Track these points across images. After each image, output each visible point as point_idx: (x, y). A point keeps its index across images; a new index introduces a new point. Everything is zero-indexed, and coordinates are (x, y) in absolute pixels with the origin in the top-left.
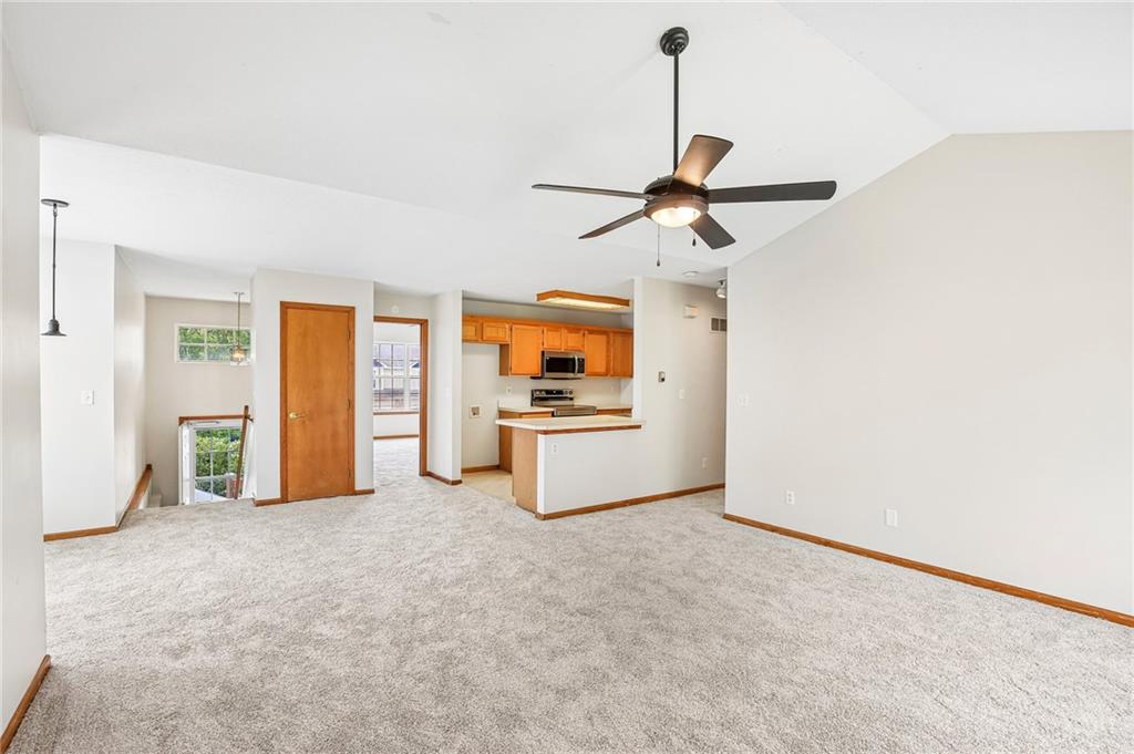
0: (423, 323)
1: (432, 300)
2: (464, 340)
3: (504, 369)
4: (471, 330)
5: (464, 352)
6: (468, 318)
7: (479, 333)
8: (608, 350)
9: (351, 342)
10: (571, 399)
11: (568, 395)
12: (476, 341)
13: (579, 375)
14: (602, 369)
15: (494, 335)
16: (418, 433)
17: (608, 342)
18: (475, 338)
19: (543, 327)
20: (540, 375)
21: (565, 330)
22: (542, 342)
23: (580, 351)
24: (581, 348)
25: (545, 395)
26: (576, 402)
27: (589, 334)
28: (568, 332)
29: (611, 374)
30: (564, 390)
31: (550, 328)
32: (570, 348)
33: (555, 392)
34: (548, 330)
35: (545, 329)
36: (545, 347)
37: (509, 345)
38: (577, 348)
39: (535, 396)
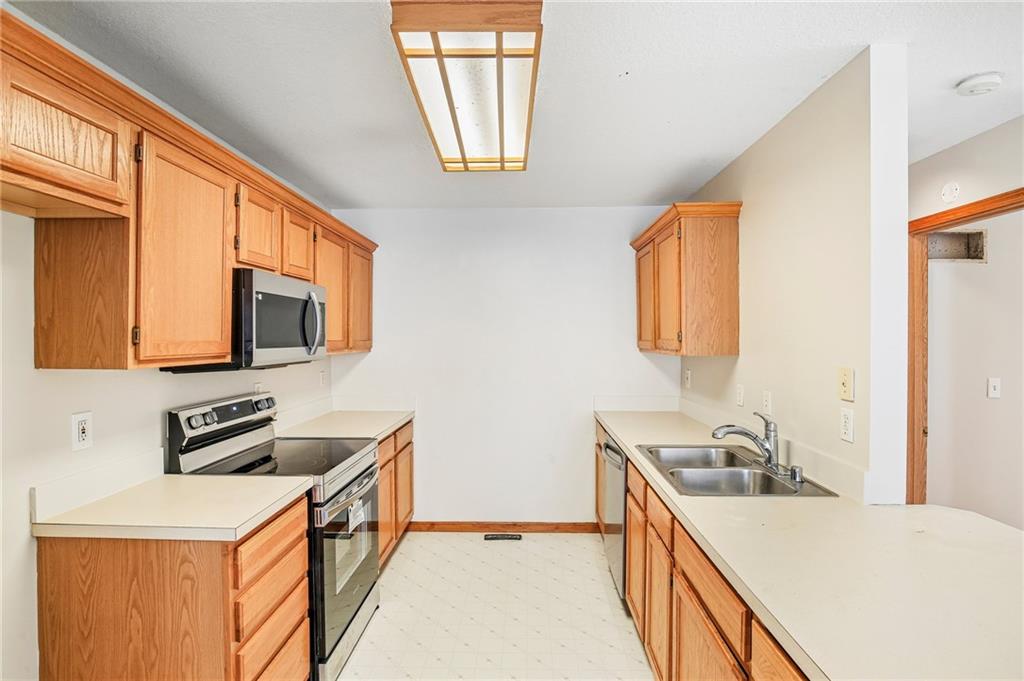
11: (264, 413)
13: (319, 353)
19: (237, 182)
20: (228, 359)
21: (285, 212)
22: (236, 237)
23: (309, 281)
24: (311, 276)
25: (215, 427)
26: (279, 429)
27: (323, 237)
28: (291, 222)
29: (351, 345)
30: (255, 399)
31: (257, 196)
32: (293, 271)
33: (235, 408)
34: (249, 200)
35: (244, 191)
36: (243, 256)
37: (124, 220)
38: (304, 273)
39: (188, 432)
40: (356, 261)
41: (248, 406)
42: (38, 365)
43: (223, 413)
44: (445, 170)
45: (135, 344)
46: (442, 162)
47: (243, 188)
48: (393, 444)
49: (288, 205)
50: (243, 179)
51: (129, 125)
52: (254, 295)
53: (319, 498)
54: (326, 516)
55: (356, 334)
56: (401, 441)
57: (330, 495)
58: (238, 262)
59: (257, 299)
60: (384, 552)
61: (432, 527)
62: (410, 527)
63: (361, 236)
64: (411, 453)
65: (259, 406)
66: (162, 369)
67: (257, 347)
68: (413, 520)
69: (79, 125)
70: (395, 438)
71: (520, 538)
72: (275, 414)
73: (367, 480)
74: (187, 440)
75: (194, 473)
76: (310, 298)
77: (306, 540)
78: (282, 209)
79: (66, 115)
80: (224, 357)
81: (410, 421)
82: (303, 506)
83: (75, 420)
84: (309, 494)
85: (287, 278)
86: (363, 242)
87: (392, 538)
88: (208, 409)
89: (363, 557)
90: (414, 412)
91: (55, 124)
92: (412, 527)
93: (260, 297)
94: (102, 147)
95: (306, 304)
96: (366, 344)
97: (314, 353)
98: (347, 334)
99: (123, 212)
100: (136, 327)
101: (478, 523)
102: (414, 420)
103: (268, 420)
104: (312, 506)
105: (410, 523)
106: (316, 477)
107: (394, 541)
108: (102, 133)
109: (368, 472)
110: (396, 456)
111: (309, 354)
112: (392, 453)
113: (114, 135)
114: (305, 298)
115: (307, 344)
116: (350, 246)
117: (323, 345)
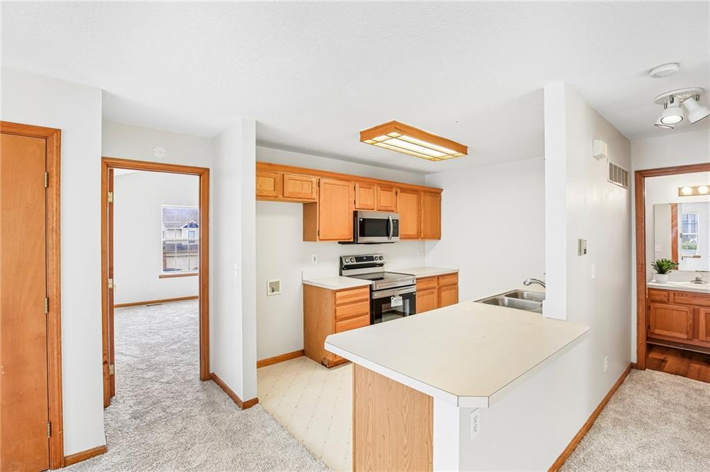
0: (203, 174)
1: (214, 141)
2: (260, 196)
3: (310, 233)
4: (269, 184)
5: (258, 212)
6: (263, 168)
7: (279, 186)
8: (419, 211)
9: (52, 191)
10: (381, 265)
11: (379, 262)
12: (275, 198)
13: (394, 239)
14: (413, 232)
15: (298, 190)
16: (198, 294)
17: (419, 203)
18: (274, 194)
19: (355, 183)
20: (352, 240)
21: (378, 187)
22: (354, 201)
23: (392, 211)
24: (394, 209)
25: (355, 263)
26: (386, 268)
27: (401, 192)
28: (382, 190)
29: (422, 236)
30: (375, 255)
31: (363, 185)
32: (383, 208)
33: (365, 258)
34: (360, 187)
35: (357, 185)
36: (358, 206)
37: (316, 203)
38: (390, 209)
39: (345, 264)
41: (371, 258)
42: (304, 240)
43: (359, 259)
45: (319, 235)
48: (436, 282)
49: (380, 185)
50: (358, 182)
52: (359, 219)
53: (373, 288)
54: (375, 295)
55: (427, 231)
56: (444, 281)
57: (379, 289)
58: (356, 208)
59: (360, 221)
65: (376, 259)
66: (339, 243)
67: (359, 237)
69: (303, 182)
70: (438, 278)
72: (384, 263)
74: (344, 266)
75: (347, 276)
76: (389, 218)
77: (369, 302)
79: (300, 181)
80: (350, 239)
81: (457, 273)
82: (367, 289)
83: (313, 256)
84: (370, 286)
85: (380, 211)
86: (431, 190)
88: (354, 257)
90: (458, 270)
93: (361, 219)
94: (309, 186)
95: (388, 221)
96: (437, 236)
97: (391, 239)
98: (419, 232)
99: (315, 201)
100: (319, 231)
104: (371, 291)
106: (373, 281)
110: (440, 288)
111: (389, 239)
112: (435, 285)
113: (312, 182)
114: (387, 218)
115: (388, 235)
116: (422, 193)
117: (398, 236)
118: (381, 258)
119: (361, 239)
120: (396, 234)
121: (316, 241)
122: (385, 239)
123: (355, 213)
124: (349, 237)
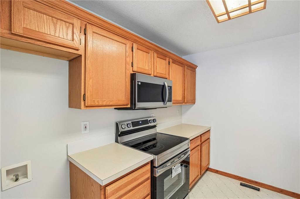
8: (184, 81)
11: (152, 124)
13: (169, 104)
19: (132, 42)
20: (129, 106)
21: (155, 53)
22: (132, 62)
23: (167, 79)
24: (167, 77)
25: (132, 128)
27: (172, 63)
28: (157, 57)
29: (186, 102)
30: (149, 119)
31: (141, 47)
32: (158, 75)
33: (141, 122)
34: (137, 49)
35: (135, 46)
36: (135, 69)
37: (81, 56)
38: (164, 76)
39: (121, 130)
40: (188, 72)
41: (146, 122)
42: (70, 107)
43: (135, 124)
44: (218, 22)
45: (84, 100)
46: (216, 17)
47: (134, 44)
48: (200, 140)
49: (156, 51)
50: (135, 41)
51: (79, 21)
52: (137, 83)
53: (156, 165)
54: (159, 172)
55: (188, 97)
56: (204, 138)
57: (161, 163)
58: (133, 71)
59: (138, 84)
60: (192, 182)
61: (217, 172)
62: (208, 169)
63: (190, 63)
64: (209, 142)
65: (150, 122)
66: (115, 109)
67: (138, 102)
68: (210, 167)
69: (57, 21)
70: (201, 137)
71: (259, 190)
72: (157, 124)
73: (183, 155)
74: (120, 132)
76: (165, 84)
77: (150, 180)
78: (154, 53)
79: (50, 18)
80: (127, 105)
81: (209, 131)
82: (149, 167)
83: (83, 124)
84: (152, 162)
85: (156, 77)
86: (191, 65)
87: (198, 175)
88: (130, 122)
89: (182, 184)
90: (211, 127)
91: (45, 21)
92: (209, 169)
93: (140, 83)
94: (68, 29)
95: (164, 86)
96: (193, 102)
97: (166, 104)
98: (184, 98)
99: (79, 53)
100: (85, 94)
101: (238, 176)
102: (211, 130)
103: (154, 126)
104: (153, 167)
105: (208, 168)
106: (155, 156)
107: (199, 176)
108: (68, 24)
109: (184, 152)
110: (201, 144)
111: (164, 105)
112: (199, 143)
113: (73, 24)
114: (162, 84)
115: (163, 101)
116: (186, 67)
117: (171, 101)
118: (154, 121)
119: (139, 105)
120: (170, 100)
121: (80, 108)
122: (161, 104)
123: (133, 77)
124: (125, 103)
